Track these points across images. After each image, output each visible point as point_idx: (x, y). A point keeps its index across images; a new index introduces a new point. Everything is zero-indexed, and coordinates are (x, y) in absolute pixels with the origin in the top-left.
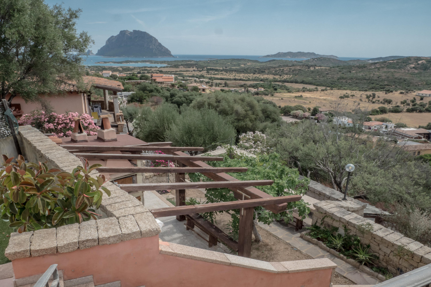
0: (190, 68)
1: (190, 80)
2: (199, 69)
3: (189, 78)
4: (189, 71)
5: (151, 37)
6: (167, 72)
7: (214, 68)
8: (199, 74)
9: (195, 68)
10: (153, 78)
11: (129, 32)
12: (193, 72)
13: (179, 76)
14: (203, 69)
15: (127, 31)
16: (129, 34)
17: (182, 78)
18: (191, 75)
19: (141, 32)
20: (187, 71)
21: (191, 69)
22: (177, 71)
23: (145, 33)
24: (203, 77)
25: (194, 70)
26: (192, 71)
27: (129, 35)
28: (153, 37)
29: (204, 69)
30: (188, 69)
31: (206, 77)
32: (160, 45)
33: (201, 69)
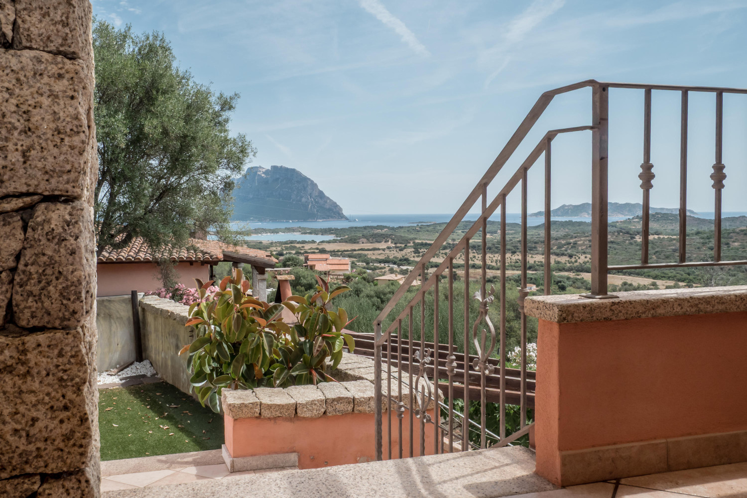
0: (380, 242)
1: (381, 268)
2: (398, 245)
3: (378, 265)
4: (379, 249)
5: (306, 179)
6: (334, 251)
7: (428, 242)
8: (399, 255)
9: (390, 244)
10: (309, 263)
11: (264, 170)
12: (387, 252)
13: (358, 261)
14: (406, 246)
15: (260, 167)
16: (264, 173)
17: (365, 264)
18: (382, 257)
19: (287, 169)
20: (374, 249)
21: (383, 245)
22: (355, 250)
23: (293, 170)
24: (406, 261)
25: (389, 248)
26: (384, 250)
27: (263, 175)
28: (309, 179)
29: (409, 245)
30: (377, 245)
31: (413, 261)
32: (321, 194)
33: (403, 246)
